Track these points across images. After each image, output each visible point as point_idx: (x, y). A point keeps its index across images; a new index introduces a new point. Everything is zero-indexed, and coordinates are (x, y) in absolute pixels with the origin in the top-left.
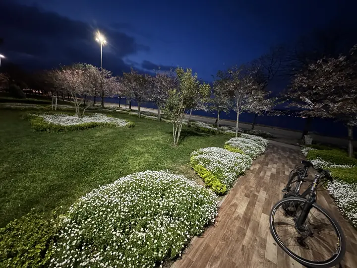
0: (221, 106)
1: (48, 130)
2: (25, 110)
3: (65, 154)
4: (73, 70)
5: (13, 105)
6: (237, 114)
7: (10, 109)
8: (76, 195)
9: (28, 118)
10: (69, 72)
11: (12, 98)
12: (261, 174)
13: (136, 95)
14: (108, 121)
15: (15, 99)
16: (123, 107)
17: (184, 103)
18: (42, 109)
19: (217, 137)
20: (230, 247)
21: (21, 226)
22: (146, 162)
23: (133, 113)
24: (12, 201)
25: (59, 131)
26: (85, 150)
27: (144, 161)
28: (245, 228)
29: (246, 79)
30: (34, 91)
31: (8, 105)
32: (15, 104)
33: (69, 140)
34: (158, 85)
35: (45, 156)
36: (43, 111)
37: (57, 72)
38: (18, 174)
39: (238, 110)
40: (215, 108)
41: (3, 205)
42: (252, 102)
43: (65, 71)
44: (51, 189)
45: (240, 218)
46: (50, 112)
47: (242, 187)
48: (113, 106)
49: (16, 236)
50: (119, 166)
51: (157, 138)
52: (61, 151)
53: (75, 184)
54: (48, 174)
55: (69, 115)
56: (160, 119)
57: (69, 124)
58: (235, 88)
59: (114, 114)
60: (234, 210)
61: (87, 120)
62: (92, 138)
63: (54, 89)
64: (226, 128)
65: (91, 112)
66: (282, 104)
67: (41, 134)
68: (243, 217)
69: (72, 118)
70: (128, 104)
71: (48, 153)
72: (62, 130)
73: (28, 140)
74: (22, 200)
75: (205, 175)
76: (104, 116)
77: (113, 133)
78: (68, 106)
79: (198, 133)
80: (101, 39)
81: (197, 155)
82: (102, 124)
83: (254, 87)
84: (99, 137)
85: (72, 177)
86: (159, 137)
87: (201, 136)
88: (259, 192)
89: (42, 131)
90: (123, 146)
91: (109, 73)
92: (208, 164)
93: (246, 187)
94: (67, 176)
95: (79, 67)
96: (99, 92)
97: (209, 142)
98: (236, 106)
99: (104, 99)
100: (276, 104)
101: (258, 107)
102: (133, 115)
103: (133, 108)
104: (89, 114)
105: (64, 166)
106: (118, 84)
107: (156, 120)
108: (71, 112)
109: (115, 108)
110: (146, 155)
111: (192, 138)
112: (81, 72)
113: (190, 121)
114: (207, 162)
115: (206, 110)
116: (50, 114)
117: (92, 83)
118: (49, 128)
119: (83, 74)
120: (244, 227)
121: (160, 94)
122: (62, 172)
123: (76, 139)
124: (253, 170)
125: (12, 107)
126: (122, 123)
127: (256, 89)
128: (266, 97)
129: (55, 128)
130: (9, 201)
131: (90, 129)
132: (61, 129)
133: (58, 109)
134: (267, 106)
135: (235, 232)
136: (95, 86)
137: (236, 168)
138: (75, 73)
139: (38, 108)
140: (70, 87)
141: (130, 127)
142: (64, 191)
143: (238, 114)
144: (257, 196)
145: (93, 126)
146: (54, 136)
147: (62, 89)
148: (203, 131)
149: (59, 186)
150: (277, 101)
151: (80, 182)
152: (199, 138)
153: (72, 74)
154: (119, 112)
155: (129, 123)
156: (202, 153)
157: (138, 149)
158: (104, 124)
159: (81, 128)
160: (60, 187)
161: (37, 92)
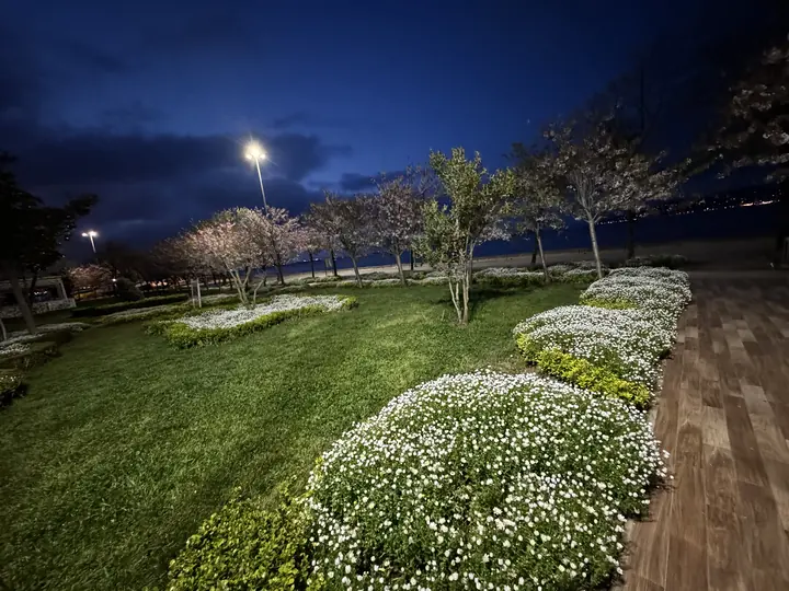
0: (541, 219)
1: (200, 342)
2: (149, 317)
3: (247, 379)
4: (216, 227)
5: (128, 314)
6: (588, 225)
7: (123, 322)
8: (297, 456)
9: (158, 330)
10: (210, 231)
11: (121, 304)
12: (717, 347)
13: (344, 243)
14: (304, 305)
15: (127, 303)
16: (321, 276)
17: (463, 226)
18: (176, 311)
19: (551, 289)
20: (749, 541)
21: (227, 527)
22: (417, 367)
23: (345, 282)
24: (178, 485)
25: (220, 340)
26: (281, 366)
27: (411, 365)
28: (761, 484)
29: (591, 140)
30: (154, 285)
31: (118, 316)
32: (129, 311)
33: (244, 353)
34: (388, 209)
35: (211, 390)
36: (180, 313)
37: (188, 237)
38: (173, 432)
39: (589, 215)
40: (529, 226)
41: (165, 497)
42: (623, 187)
43: (201, 232)
44: (246, 451)
45: (728, 461)
46: (192, 312)
47: (684, 385)
48: (300, 278)
49: (227, 550)
50: (362, 385)
51: (416, 317)
52: (238, 375)
53: (289, 434)
54: (229, 423)
55: (228, 310)
56: (406, 282)
57: (234, 324)
58: (570, 167)
59: (308, 290)
60: (697, 443)
61: (263, 312)
62: (284, 341)
63: (187, 271)
64: (561, 268)
65: (266, 296)
66: (706, 170)
67: (190, 353)
68: (735, 455)
69: (235, 313)
70: (330, 269)
71: (215, 384)
72: (225, 337)
73: (171, 367)
74: (196, 480)
75: (575, 369)
76: (292, 297)
77: (320, 325)
78: (219, 296)
79: (501, 290)
80: (255, 153)
81: (531, 330)
82: (295, 313)
83: (618, 152)
84: (297, 337)
85: (275, 421)
86: (419, 315)
87: (511, 294)
88: (738, 389)
89: (189, 346)
90: (353, 344)
91: (282, 213)
92: (571, 344)
93: (694, 384)
94: (267, 422)
95: (225, 218)
96: (271, 256)
97: (539, 301)
98: (582, 207)
99: (281, 269)
100: (690, 174)
101: (642, 195)
102: (346, 286)
103: (341, 273)
104: (264, 299)
105: (253, 402)
106: (303, 232)
107: (396, 286)
108: (230, 304)
109: (306, 282)
110: (410, 354)
111: (492, 302)
112: (230, 226)
113: (474, 271)
114: (565, 341)
115: (506, 237)
116: (194, 315)
117: (254, 241)
118: (201, 339)
119: (234, 229)
120: (756, 481)
121: (394, 227)
122: (254, 415)
123: (255, 349)
124: (687, 342)
125: (126, 316)
126: (332, 303)
127: (623, 156)
128: (655, 169)
129: (213, 336)
130: (173, 487)
131: (274, 327)
132: (221, 336)
133: (204, 305)
134: (667, 187)
135: (739, 499)
136: (262, 245)
137: (647, 342)
138: (220, 231)
139: (169, 310)
140: (215, 260)
141: (351, 307)
142: (272, 451)
143: (591, 225)
144: (743, 400)
145: (279, 320)
146: (214, 352)
147: (202, 267)
148: (511, 285)
149: (259, 444)
150: (690, 167)
151: (296, 429)
152: (511, 298)
153: (216, 233)
154: (316, 286)
155: (347, 300)
156: (541, 324)
157: (388, 344)
158: (298, 311)
159: (258, 328)
160: (261, 446)
161: (160, 284)
